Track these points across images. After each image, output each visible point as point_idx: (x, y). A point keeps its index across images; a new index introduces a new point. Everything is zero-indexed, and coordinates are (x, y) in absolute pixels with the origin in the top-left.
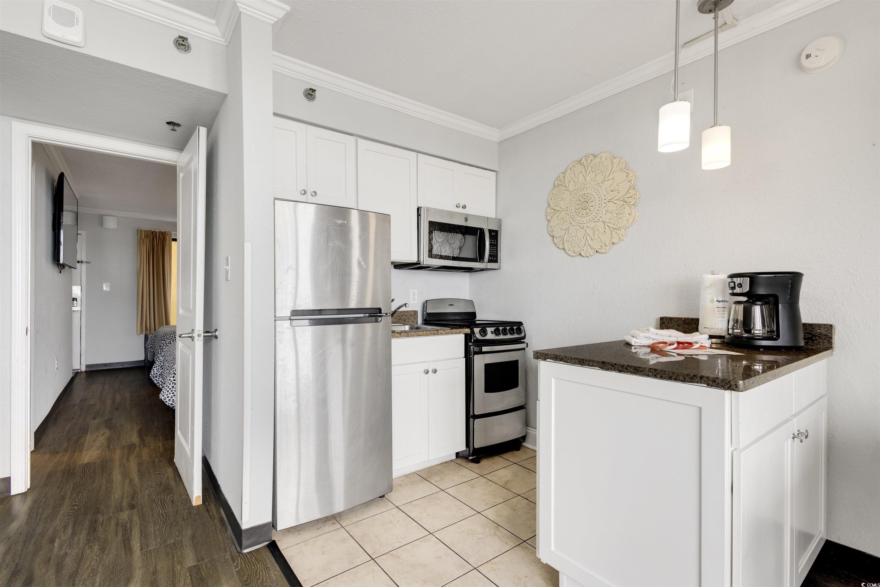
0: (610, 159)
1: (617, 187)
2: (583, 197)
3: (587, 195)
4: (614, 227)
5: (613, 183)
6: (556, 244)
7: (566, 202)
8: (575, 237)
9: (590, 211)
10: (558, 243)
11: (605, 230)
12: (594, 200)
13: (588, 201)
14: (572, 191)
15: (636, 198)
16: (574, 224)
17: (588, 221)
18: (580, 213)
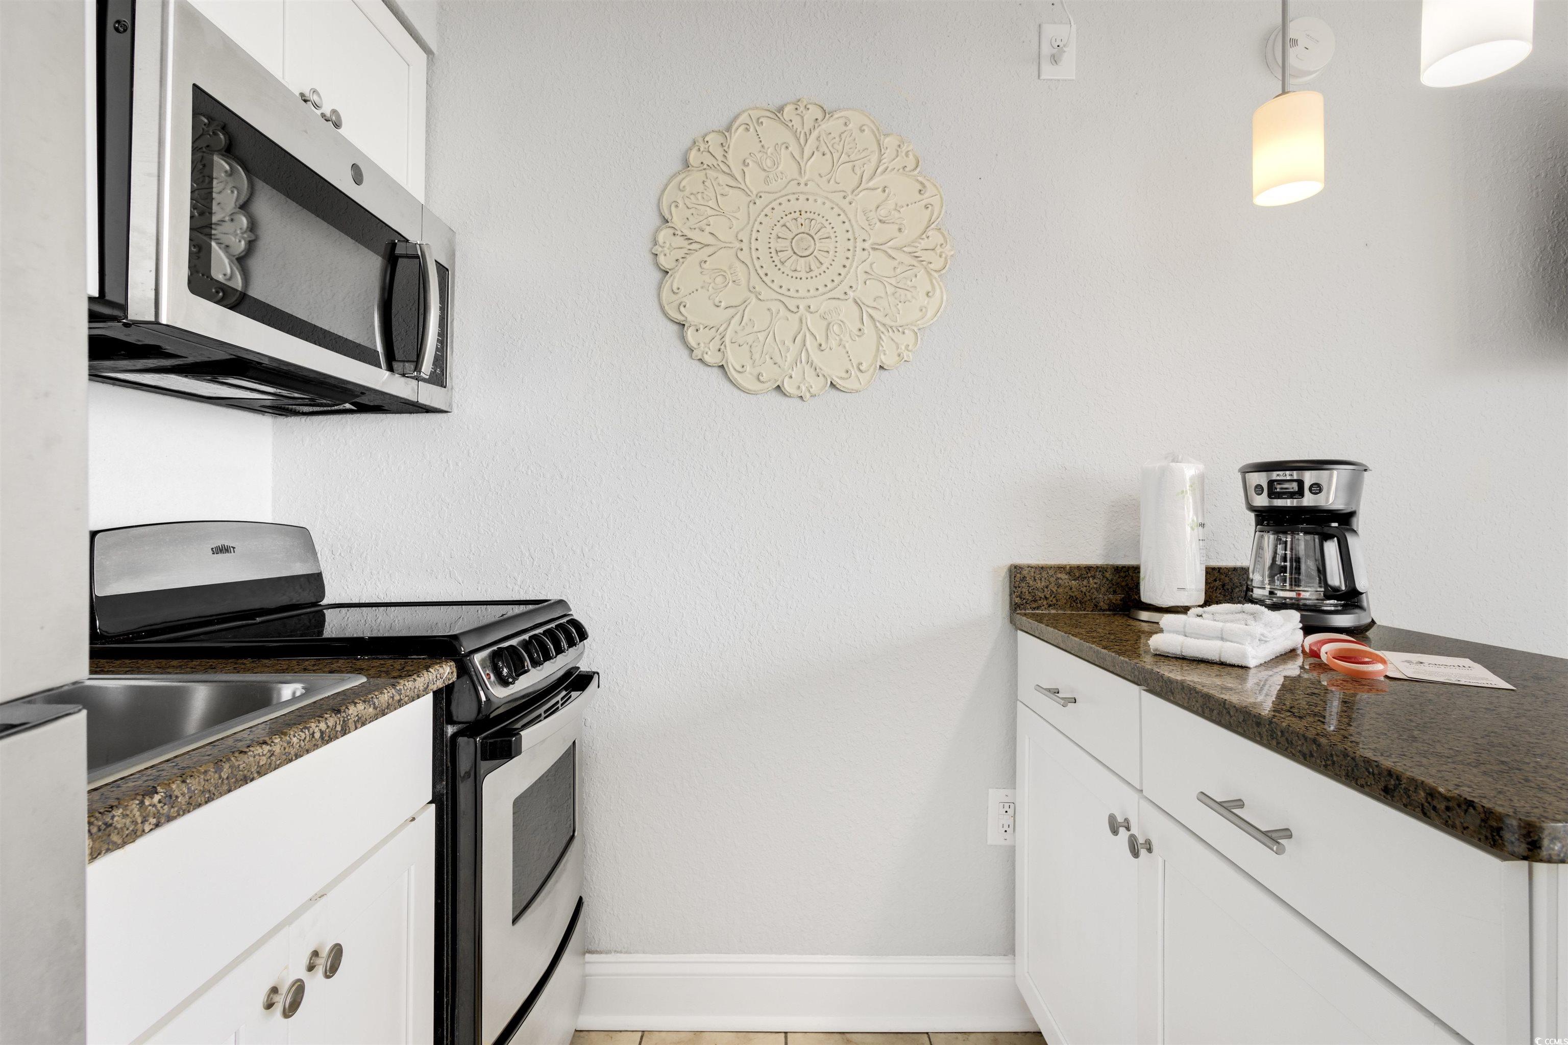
0: (873, 132)
1: (897, 215)
2: (795, 219)
3: (811, 216)
4: (887, 321)
5: (886, 199)
6: (691, 350)
7: (735, 222)
8: (765, 333)
9: (818, 264)
10: (702, 345)
11: (861, 326)
12: (833, 236)
13: (812, 233)
14: (755, 193)
15: (944, 256)
16: (765, 293)
17: (813, 292)
18: (786, 264)
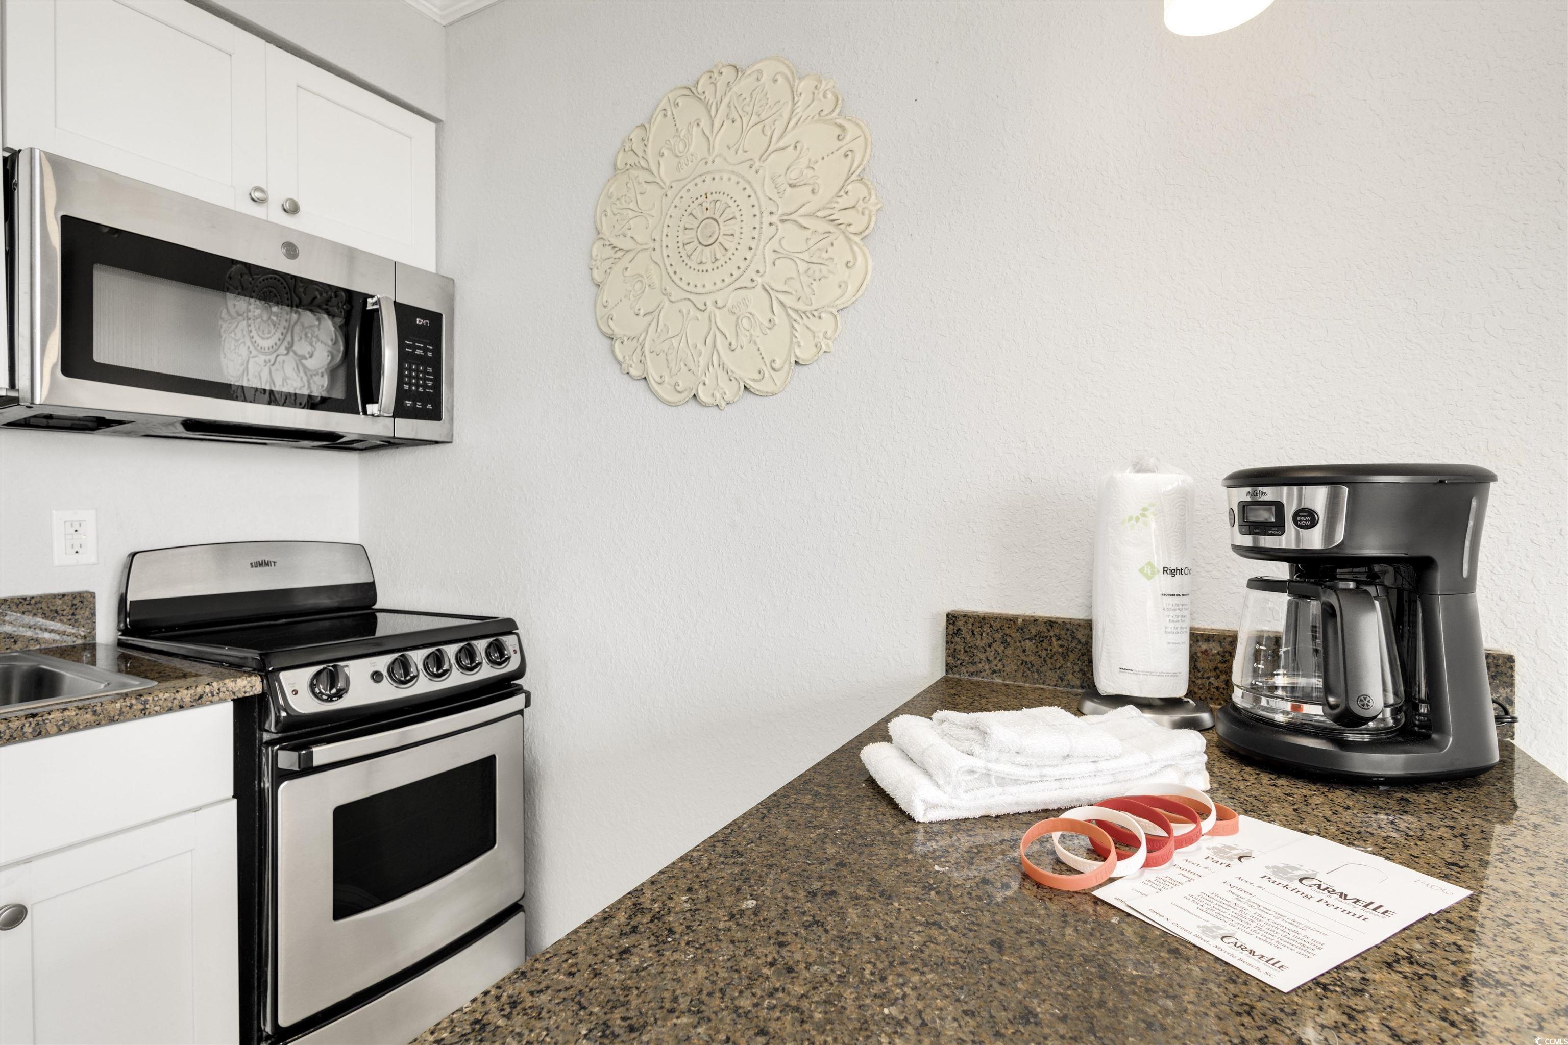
0: (787, 78)
1: (810, 173)
2: (701, 204)
3: (715, 197)
4: (801, 306)
5: (798, 157)
6: (619, 363)
7: (650, 220)
8: (678, 338)
9: (724, 251)
10: (627, 358)
11: (770, 316)
12: (737, 215)
13: (717, 217)
14: (668, 184)
15: (867, 212)
16: (676, 294)
17: (720, 285)
18: (692, 257)
